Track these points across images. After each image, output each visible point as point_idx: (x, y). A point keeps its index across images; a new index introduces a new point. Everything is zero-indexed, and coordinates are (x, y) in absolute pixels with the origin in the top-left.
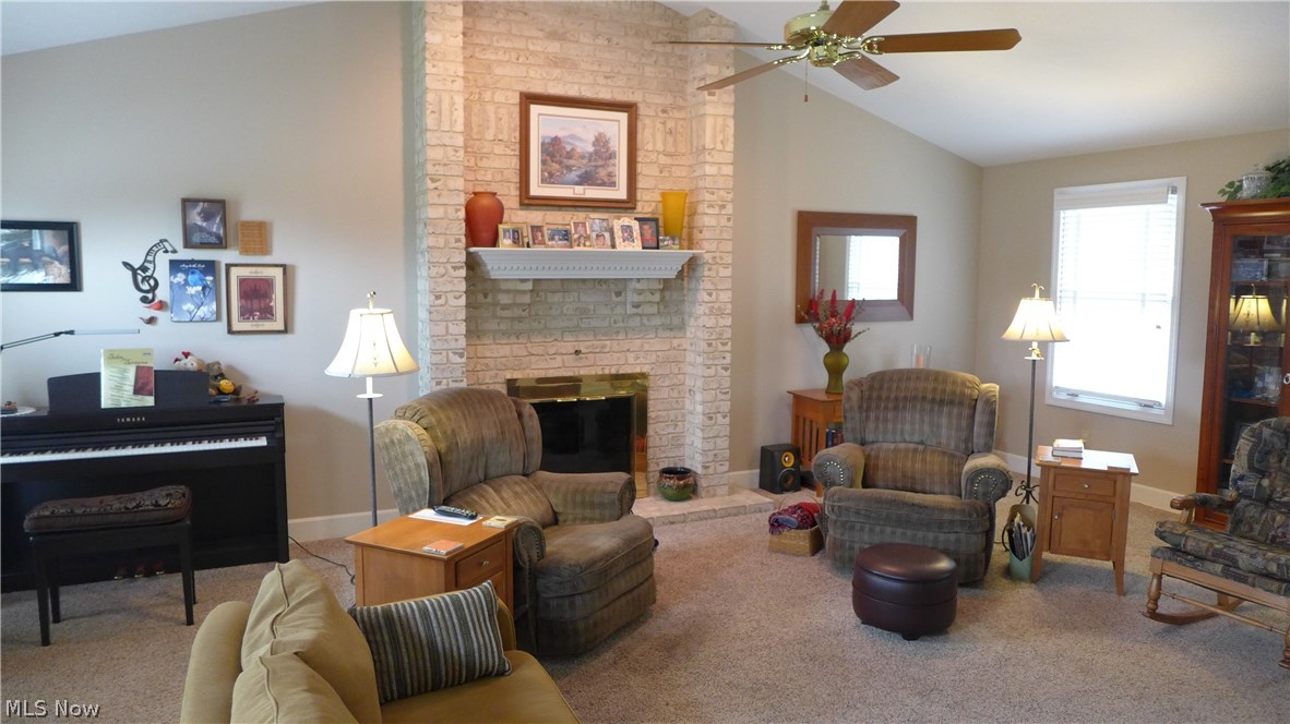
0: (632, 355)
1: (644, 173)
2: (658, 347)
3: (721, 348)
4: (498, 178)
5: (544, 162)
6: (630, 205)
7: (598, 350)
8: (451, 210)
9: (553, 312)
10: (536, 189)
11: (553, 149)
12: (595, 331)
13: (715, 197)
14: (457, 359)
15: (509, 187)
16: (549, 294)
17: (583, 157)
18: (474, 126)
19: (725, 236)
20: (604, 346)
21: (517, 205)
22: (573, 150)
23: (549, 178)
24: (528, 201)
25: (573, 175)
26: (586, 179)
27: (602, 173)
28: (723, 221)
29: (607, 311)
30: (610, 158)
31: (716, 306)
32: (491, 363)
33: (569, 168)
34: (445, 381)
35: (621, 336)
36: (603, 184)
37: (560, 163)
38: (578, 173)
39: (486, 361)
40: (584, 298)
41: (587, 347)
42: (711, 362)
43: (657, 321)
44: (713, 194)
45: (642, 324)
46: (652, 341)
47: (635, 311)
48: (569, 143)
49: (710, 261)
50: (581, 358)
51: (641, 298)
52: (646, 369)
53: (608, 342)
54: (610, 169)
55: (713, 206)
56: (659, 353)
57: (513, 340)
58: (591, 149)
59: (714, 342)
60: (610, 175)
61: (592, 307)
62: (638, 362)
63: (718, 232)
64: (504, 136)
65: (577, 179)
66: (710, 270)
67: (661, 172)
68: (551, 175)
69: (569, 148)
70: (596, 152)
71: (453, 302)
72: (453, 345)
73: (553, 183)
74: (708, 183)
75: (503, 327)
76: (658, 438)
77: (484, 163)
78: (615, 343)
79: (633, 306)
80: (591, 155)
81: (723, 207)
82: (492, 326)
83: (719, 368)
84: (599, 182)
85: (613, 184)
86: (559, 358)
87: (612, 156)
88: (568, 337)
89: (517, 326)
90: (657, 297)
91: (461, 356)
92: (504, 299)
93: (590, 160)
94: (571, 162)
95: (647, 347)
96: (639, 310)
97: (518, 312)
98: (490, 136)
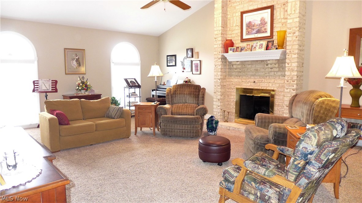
0: (271, 84)
1: (277, 26)
2: (280, 82)
3: (292, 82)
4: (236, 35)
5: (247, 29)
6: (271, 37)
7: (260, 82)
8: (218, 45)
9: (249, 70)
10: (245, 37)
11: (250, 25)
12: (260, 76)
13: (291, 30)
14: (218, 81)
15: (239, 38)
16: (248, 65)
17: (257, 25)
18: (231, 23)
19: (295, 43)
20: (262, 81)
21: (240, 42)
22: (254, 24)
23: (248, 33)
24: (243, 40)
25: (255, 31)
26: (258, 32)
27: (263, 29)
28: (294, 38)
29: (263, 70)
30: (265, 24)
31: (291, 68)
33: (253, 30)
34: (216, 86)
35: (268, 78)
36: (263, 32)
37: (251, 28)
38: (256, 30)
39: (232, 82)
40: (257, 66)
41: (258, 81)
42: (288, 87)
43: (279, 73)
44: (290, 29)
45: (274, 74)
46: (278, 80)
47: (271, 70)
48: (253, 22)
49: (289, 53)
50: (255, 84)
51: (272, 66)
52: (275, 89)
53: (264, 80)
54: (265, 27)
55: (290, 33)
56: (280, 84)
57: (238, 77)
58: (259, 23)
59: (289, 80)
60: (265, 29)
61: (259, 69)
62: (273, 86)
63: (292, 42)
64: (238, 25)
65: (256, 32)
66: (288, 55)
67: (282, 25)
68: (249, 32)
69: (253, 24)
70: (261, 23)
71: (219, 67)
72: (218, 77)
73: (249, 34)
74: (289, 26)
75: (236, 74)
77: (234, 32)
78: (265, 80)
79: (270, 69)
80: (260, 24)
81: (294, 33)
82: (234, 74)
83: (291, 89)
84: (262, 32)
85: (266, 32)
86: (250, 83)
87: (266, 23)
88: (252, 77)
89: (240, 74)
90: (277, 66)
91: (220, 80)
92: (235, 67)
93: (259, 26)
94: (254, 27)
95: (276, 82)
96: (272, 70)
97: (239, 70)
98: (234, 25)
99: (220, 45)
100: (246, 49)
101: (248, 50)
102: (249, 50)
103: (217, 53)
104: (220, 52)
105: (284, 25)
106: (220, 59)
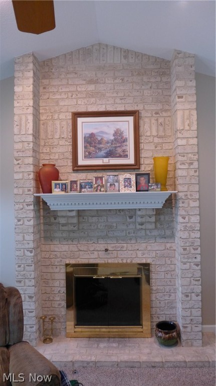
0: (140, 252)
1: (145, 148)
2: (157, 248)
3: (193, 251)
4: (62, 157)
5: (85, 147)
6: (136, 167)
7: (119, 249)
8: (26, 174)
9: (92, 228)
10: (81, 162)
11: (91, 140)
12: (117, 239)
13: (185, 158)
14: (28, 254)
15: (67, 162)
16: (90, 218)
17: (108, 142)
18: (49, 132)
19: (193, 181)
20: (123, 247)
21: (71, 171)
22: (102, 139)
23: (88, 156)
24: (77, 168)
25: (103, 153)
26: (110, 154)
27: (119, 150)
28: (192, 173)
29: (124, 227)
30: (124, 142)
31: (189, 225)
32: (58, 254)
33: (100, 149)
34: (22, 266)
35: (133, 241)
36: (120, 156)
37: (95, 147)
38: (104, 151)
39: (55, 253)
40: (110, 220)
41: (113, 247)
42: (186, 260)
43: (155, 233)
44: (184, 156)
45: (146, 235)
46: (153, 244)
47: (141, 227)
48: (99, 136)
49: (183, 197)
50: (109, 253)
51: (143, 220)
52: (149, 261)
53: (126, 245)
54: (124, 148)
55: (184, 164)
56: (157, 252)
57: (70, 242)
58: (112, 138)
59: (188, 248)
60: (124, 151)
61: (115, 225)
62: (144, 256)
63: (188, 179)
64: (65, 136)
65: (104, 155)
66: (183, 203)
67: (156, 147)
68: (90, 153)
69: (99, 138)
70: (115, 139)
71: (27, 223)
72: (27, 246)
73: (91, 158)
74: (180, 150)
75: (64, 235)
76: (158, 302)
77: (54, 150)
78: (129, 245)
79: (139, 224)
80: (112, 141)
81: (192, 164)
82: (58, 234)
83: (192, 264)
84: (118, 155)
85: (126, 156)
86: (96, 253)
87: (125, 140)
88: (101, 241)
89: (72, 235)
90: (153, 219)
91: (31, 252)
92: (62, 221)
93: (112, 144)
94: (101, 146)
95: (149, 248)
96: (143, 227)
97: (71, 228)
98: (57, 136)
99: (29, 175)
100: (96, 186)
101: (99, 188)
102: (102, 189)
103: (23, 192)
104: (29, 190)
105: (159, 148)
106: (31, 205)
